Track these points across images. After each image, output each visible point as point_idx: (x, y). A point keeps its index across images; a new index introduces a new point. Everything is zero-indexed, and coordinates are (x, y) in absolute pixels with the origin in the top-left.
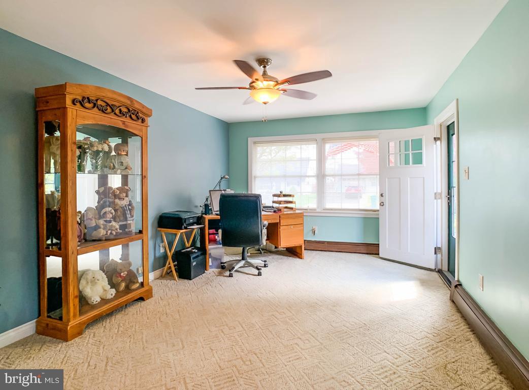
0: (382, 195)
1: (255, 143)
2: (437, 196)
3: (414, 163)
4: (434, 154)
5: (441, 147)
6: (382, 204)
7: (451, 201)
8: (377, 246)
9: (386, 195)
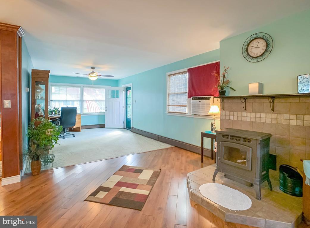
0: (106, 107)
1: (51, 85)
2: (123, 107)
3: (117, 97)
4: (122, 95)
5: (124, 93)
6: (106, 110)
7: (127, 109)
8: (104, 125)
9: (108, 107)
